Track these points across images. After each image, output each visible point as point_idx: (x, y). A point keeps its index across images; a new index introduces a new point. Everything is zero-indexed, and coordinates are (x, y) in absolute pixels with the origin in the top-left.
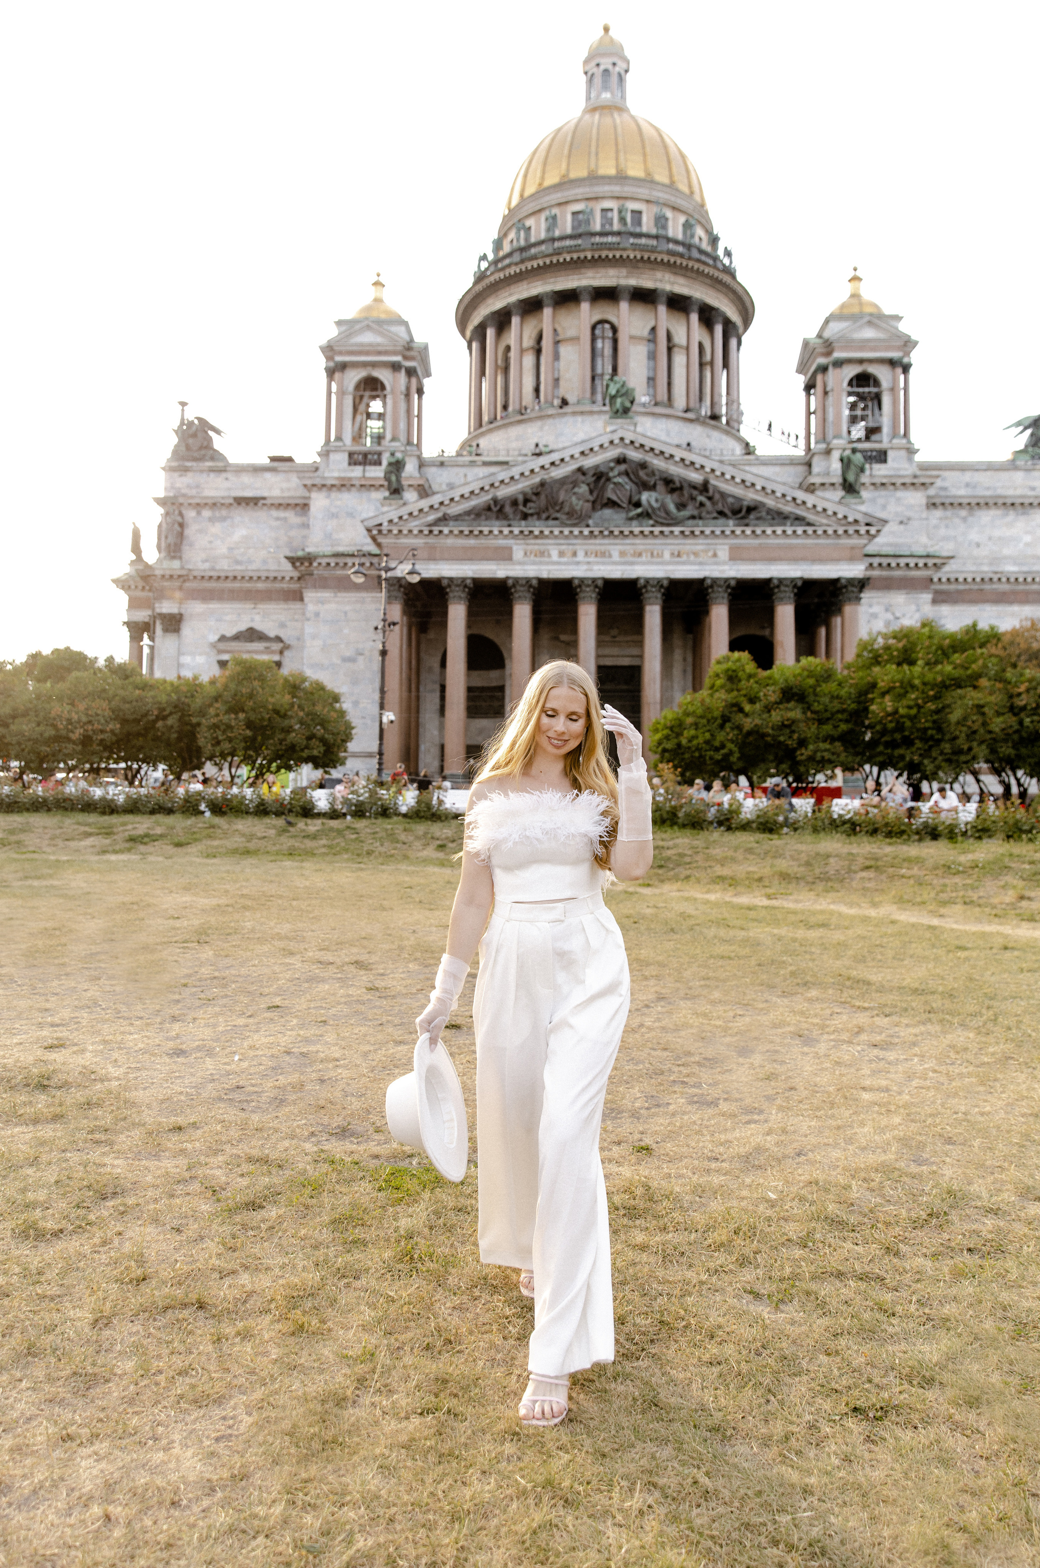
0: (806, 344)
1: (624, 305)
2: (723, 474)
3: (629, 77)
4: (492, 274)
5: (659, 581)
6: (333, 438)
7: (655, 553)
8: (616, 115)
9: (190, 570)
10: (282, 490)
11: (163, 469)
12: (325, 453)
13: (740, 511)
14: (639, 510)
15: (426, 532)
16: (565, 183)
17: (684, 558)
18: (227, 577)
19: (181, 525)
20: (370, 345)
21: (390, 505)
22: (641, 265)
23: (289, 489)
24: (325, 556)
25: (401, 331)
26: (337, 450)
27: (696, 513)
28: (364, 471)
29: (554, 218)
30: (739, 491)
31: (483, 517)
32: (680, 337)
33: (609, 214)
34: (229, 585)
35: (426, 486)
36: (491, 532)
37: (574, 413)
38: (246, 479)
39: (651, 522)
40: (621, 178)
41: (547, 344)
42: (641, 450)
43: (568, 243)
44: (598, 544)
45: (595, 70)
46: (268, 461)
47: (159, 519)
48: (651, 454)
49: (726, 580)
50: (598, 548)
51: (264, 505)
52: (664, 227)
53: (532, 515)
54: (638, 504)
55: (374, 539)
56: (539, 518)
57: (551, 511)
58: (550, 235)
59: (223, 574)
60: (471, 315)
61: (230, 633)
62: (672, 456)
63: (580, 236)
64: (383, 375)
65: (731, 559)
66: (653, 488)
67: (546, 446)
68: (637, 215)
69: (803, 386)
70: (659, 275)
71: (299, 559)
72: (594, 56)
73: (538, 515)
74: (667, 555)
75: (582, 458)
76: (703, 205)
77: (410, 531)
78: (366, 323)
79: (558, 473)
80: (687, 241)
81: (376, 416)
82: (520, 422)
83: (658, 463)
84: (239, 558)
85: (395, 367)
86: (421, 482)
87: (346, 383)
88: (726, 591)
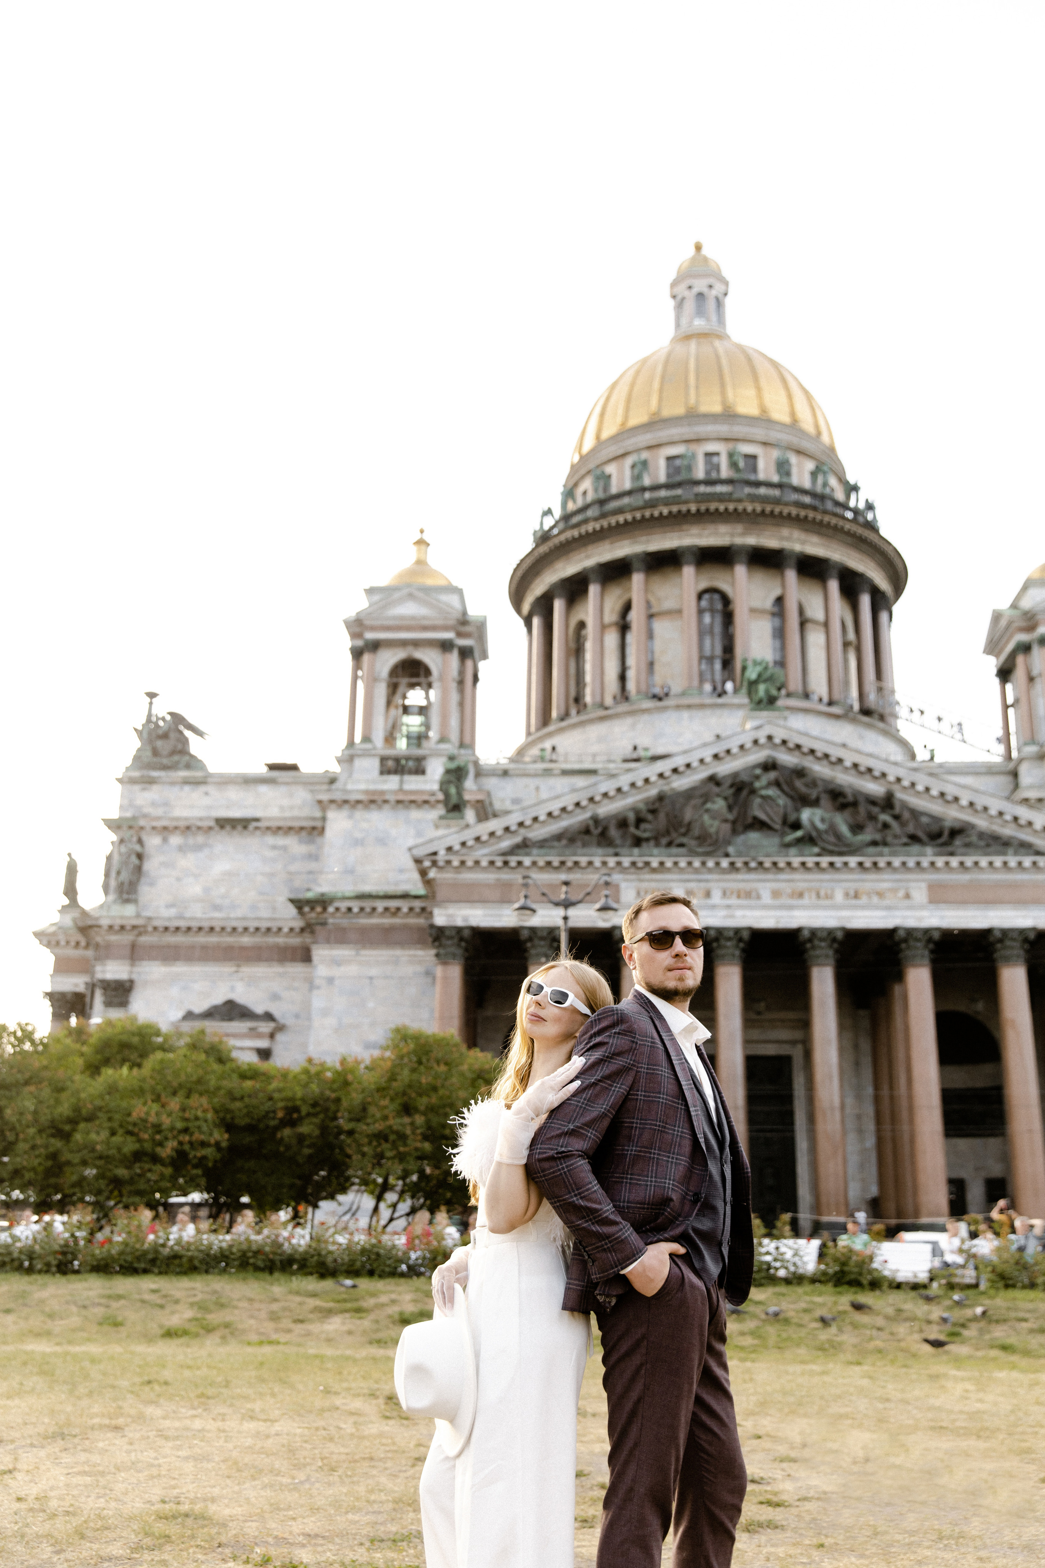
0: (997, 617)
1: (741, 570)
2: (913, 785)
3: (728, 302)
4: (560, 533)
5: (830, 932)
6: (358, 739)
7: (822, 893)
8: (717, 343)
9: (150, 919)
10: (282, 808)
11: (120, 780)
12: (349, 758)
13: (939, 835)
14: (799, 834)
15: (499, 864)
16: (655, 423)
17: (864, 900)
18: (200, 929)
19: (140, 856)
20: (413, 618)
21: (448, 826)
22: (761, 519)
23: (291, 808)
24: (345, 898)
25: (453, 600)
26: (366, 754)
27: (878, 837)
28: (401, 782)
29: (645, 463)
30: (936, 808)
31: (579, 843)
32: (816, 611)
33: (715, 459)
34: (202, 939)
35: (487, 802)
36: (590, 863)
37: (678, 707)
38: (233, 794)
39: (816, 850)
40: (729, 416)
41: (635, 616)
42: (797, 753)
43: (663, 493)
44: (743, 880)
45: (687, 293)
46: (265, 770)
47: (109, 849)
48: (811, 758)
49: (927, 931)
50: (741, 886)
51: (257, 828)
52: (788, 474)
53: (647, 840)
54: (796, 825)
55: (423, 873)
56: (657, 845)
57: (674, 835)
58: (638, 484)
59: (194, 924)
60: (530, 583)
61: (200, 1007)
62: (840, 761)
63: (679, 485)
64: (429, 657)
65: (931, 901)
66: (814, 803)
67: (646, 749)
68: (751, 461)
69: (995, 671)
70: (785, 532)
71: (308, 902)
72: (684, 277)
73: (656, 839)
74: (839, 896)
75: (716, 763)
76: (832, 449)
77: (477, 863)
78: (405, 591)
79: (681, 783)
80: (819, 489)
81: (416, 710)
82: (602, 719)
83: (820, 770)
84: (218, 901)
85: (445, 646)
86: (480, 797)
87: (378, 665)
88: (926, 947)
